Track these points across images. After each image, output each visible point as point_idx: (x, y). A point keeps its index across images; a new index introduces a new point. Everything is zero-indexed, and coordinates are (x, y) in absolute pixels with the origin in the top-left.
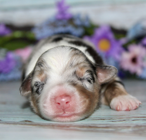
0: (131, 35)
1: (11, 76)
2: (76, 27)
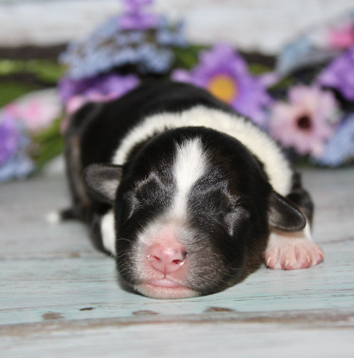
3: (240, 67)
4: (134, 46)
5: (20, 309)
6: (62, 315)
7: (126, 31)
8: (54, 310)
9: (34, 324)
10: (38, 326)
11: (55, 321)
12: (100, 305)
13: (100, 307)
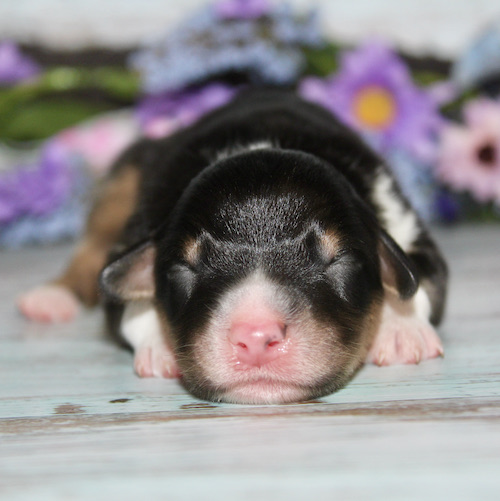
0: (467, 72)
1: (55, 226)
2: (281, 46)
3: (399, 75)
4: (240, 43)
5: (28, 399)
6: (82, 409)
7: (229, 20)
8: (74, 402)
9: (40, 419)
10: (45, 422)
11: (71, 416)
12: (139, 395)
13: (139, 397)
